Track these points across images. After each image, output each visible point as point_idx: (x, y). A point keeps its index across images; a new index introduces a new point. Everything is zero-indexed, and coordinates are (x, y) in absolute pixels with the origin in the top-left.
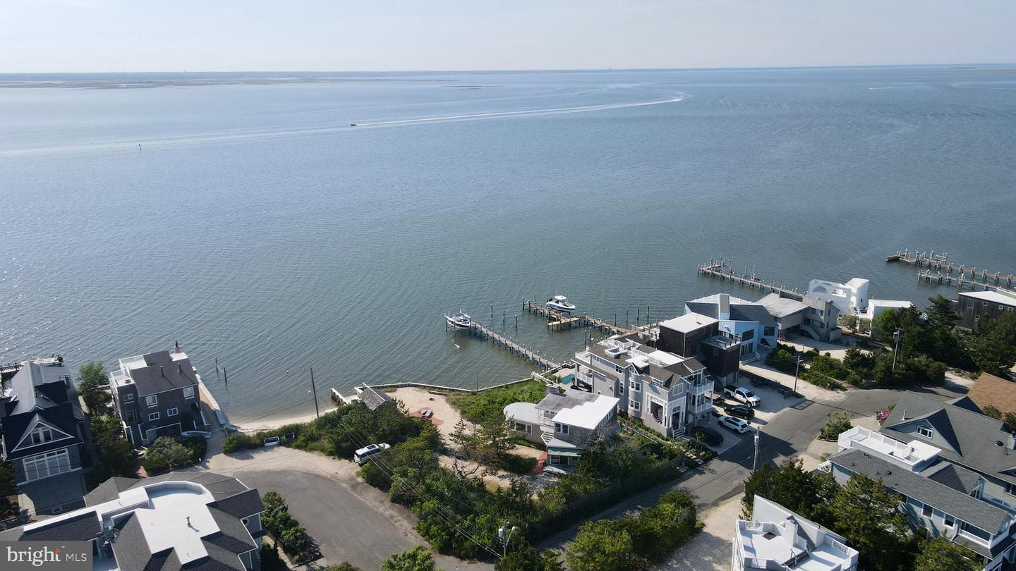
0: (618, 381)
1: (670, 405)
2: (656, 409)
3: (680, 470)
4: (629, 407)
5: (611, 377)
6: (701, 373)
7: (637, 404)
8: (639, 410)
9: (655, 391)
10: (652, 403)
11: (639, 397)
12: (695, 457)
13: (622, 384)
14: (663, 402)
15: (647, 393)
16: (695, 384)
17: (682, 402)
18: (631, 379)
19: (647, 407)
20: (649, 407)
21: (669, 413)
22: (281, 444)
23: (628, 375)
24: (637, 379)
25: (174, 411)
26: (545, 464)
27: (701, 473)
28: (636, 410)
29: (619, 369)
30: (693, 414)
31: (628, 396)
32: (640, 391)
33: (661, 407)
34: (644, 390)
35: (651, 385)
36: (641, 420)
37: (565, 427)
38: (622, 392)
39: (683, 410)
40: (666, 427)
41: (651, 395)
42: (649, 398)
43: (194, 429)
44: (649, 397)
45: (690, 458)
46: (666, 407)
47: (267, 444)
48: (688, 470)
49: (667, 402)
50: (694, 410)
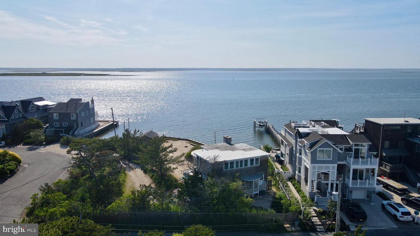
0: (293, 148)
4: (296, 171)
5: (289, 144)
6: (366, 148)
7: (300, 169)
9: (306, 153)
12: (319, 223)
13: (294, 151)
14: (309, 164)
17: (331, 169)
18: (298, 145)
20: (303, 170)
21: (311, 177)
25: (65, 124)
28: (299, 174)
29: (293, 137)
30: (348, 188)
32: (301, 156)
35: (304, 148)
38: (294, 158)
40: (309, 191)
41: (304, 158)
42: (303, 162)
46: (310, 169)
50: (349, 183)
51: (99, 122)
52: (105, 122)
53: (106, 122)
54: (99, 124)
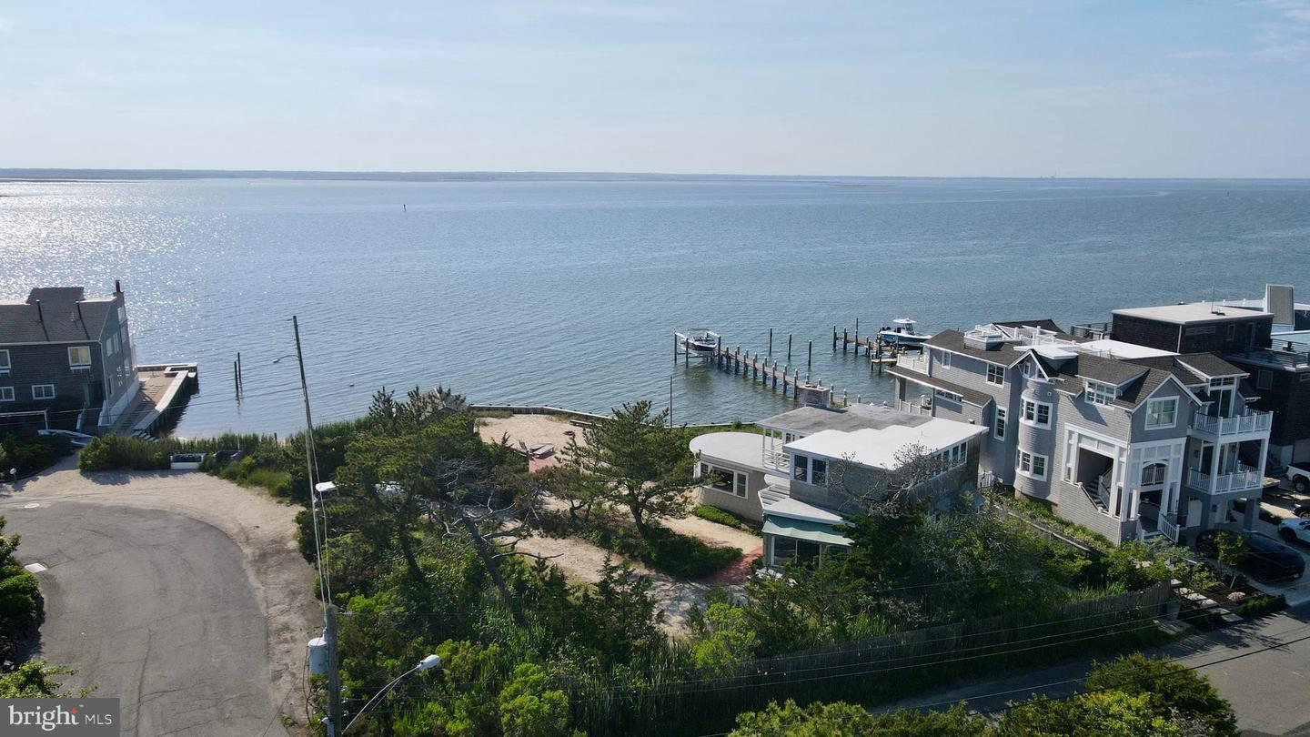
0: (992, 405)
1: (1136, 453)
2: (1094, 470)
3: (1163, 628)
4: (1018, 471)
5: (972, 395)
6: (1233, 388)
7: (1039, 462)
8: (1044, 478)
9: (1092, 416)
10: (1083, 452)
11: (1045, 442)
12: (1210, 601)
13: (1001, 413)
14: (1114, 444)
15: (1068, 427)
16: (1213, 413)
17: (1172, 452)
18: (1026, 397)
19: (1066, 465)
20: (1073, 464)
21: (1129, 480)
22: (202, 469)
23: (1018, 387)
24: (1045, 392)
25: (46, 390)
26: (758, 564)
27: (1234, 643)
28: (1037, 477)
29: (995, 374)
30: (1205, 498)
31: (1016, 442)
32: (1048, 427)
33: (1108, 462)
34: (1059, 421)
35: (1080, 401)
36: (1049, 505)
37: (820, 464)
38: (1000, 433)
39: (1173, 477)
40: (1121, 518)
41: (1078, 430)
42: (1074, 441)
43: (76, 431)
44: (1074, 435)
45: (1194, 602)
46: (1124, 459)
47: (175, 465)
48: (1188, 633)
49: (1125, 444)
50: (1208, 484)
51: (139, 374)
52: (150, 373)
53: (156, 373)
54: (141, 380)
